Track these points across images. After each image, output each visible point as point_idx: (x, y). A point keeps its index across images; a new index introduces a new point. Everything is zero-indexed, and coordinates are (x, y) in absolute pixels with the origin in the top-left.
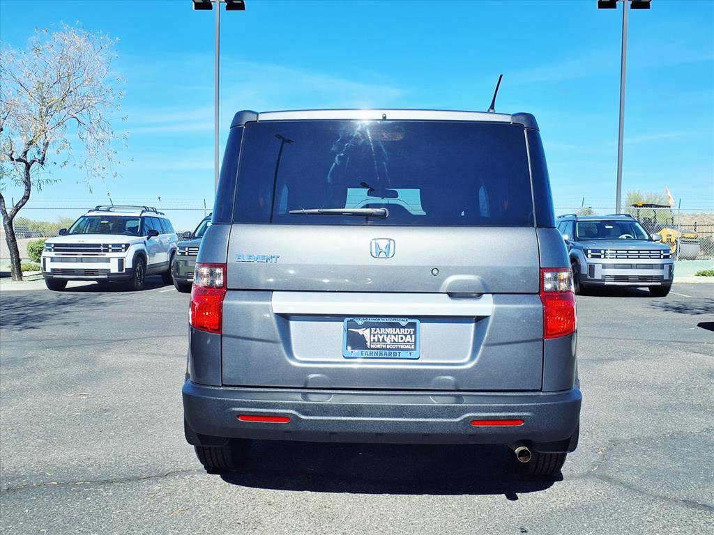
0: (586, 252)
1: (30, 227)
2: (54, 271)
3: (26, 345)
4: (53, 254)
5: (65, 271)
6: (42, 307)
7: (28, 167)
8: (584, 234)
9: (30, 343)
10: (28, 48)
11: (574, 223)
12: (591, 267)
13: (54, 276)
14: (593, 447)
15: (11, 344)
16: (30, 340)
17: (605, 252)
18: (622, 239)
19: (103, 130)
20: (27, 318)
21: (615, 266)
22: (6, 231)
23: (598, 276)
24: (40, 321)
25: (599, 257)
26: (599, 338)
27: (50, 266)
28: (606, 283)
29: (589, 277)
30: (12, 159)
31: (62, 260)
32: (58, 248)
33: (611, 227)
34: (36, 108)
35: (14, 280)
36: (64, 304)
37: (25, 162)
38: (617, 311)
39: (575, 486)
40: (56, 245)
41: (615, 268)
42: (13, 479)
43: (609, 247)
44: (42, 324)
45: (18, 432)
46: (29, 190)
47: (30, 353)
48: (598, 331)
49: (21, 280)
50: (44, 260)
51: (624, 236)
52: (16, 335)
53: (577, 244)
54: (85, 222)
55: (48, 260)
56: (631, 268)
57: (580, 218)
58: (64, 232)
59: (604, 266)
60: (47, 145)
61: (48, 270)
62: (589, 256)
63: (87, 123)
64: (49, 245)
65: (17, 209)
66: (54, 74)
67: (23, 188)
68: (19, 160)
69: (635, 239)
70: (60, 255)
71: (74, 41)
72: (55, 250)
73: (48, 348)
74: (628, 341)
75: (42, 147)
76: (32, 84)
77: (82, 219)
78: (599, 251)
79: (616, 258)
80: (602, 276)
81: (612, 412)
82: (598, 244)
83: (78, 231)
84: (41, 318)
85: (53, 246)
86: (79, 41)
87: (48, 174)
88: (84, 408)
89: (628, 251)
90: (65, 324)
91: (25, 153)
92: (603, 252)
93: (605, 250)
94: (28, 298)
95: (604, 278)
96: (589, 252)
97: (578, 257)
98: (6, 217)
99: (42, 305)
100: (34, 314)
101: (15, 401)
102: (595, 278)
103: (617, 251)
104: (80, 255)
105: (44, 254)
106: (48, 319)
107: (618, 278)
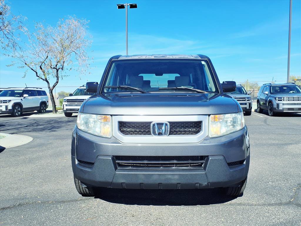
0: (275, 98)
1: (65, 94)
2: (67, 110)
3: (50, 138)
4: (66, 103)
5: (71, 110)
6: (61, 123)
7: (57, 71)
8: (274, 91)
9: (51, 137)
10: (57, 26)
11: (270, 87)
12: (278, 105)
13: (67, 112)
14: (289, 187)
15: (44, 137)
16: (52, 136)
17: (284, 99)
18: (290, 93)
19: (85, 56)
20: (54, 127)
21: (288, 104)
22: (50, 95)
23: (281, 108)
24: (58, 129)
25: (281, 100)
26: (284, 134)
27: (66, 108)
28: (284, 111)
29: (277, 109)
30: (51, 68)
31: (70, 105)
32: (68, 101)
33: (286, 88)
34: (60, 49)
35: (54, 113)
36: (70, 122)
37: (56, 69)
38: (289, 123)
39: (284, 209)
40: (67, 100)
41: (288, 105)
42: (23, 199)
43: (285, 96)
44: (59, 129)
45: (34, 176)
46: (58, 79)
47: (50, 141)
48: (283, 131)
49: (56, 113)
50: (63, 105)
51: (291, 92)
52: (48, 134)
53: (272, 95)
54: (79, 91)
55: (65, 105)
56: (295, 105)
57: (272, 85)
58: (71, 95)
59: (283, 104)
60: (64, 62)
61: (65, 109)
62: (277, 100)
63: (79, 54)
64: (65, 100)
65: (54, 86)
66: (66, 36)
67: (56, 78)
68: (54, 68)
69: (296, 93)
70: (69, 103)
71: (73, 22)
72: (67, 102)
73: (58, 139)
74: (297, 136)
75: (62, 63)
76: (58, 39)
77: (77, 90)
78: (281, 98)
79: (289, 101)
80: (283, 108)
81: (296, 169)
82: (281, 95)
83: (76, 94)
84: (58, 127)
85: (66, 100)
86: (76, 23)
87: (65, 73)
88: (63, 165)
89: (294, 98)
90: (67, 129)
91: (56, 65)
92: (283, 98)
93: (284, 98)
94: (57, 120)
95: (283, 109)
96: (277, 98)
97: (272, 101)
98: (50, 90)
99: (61, 122)
100: (57, 126)
101: (37, 162)
102: (280, 109)
103: (289, 98)
104: (76, 103)
105: (63, 103)
106: (61, 127)
107: (289, 109)
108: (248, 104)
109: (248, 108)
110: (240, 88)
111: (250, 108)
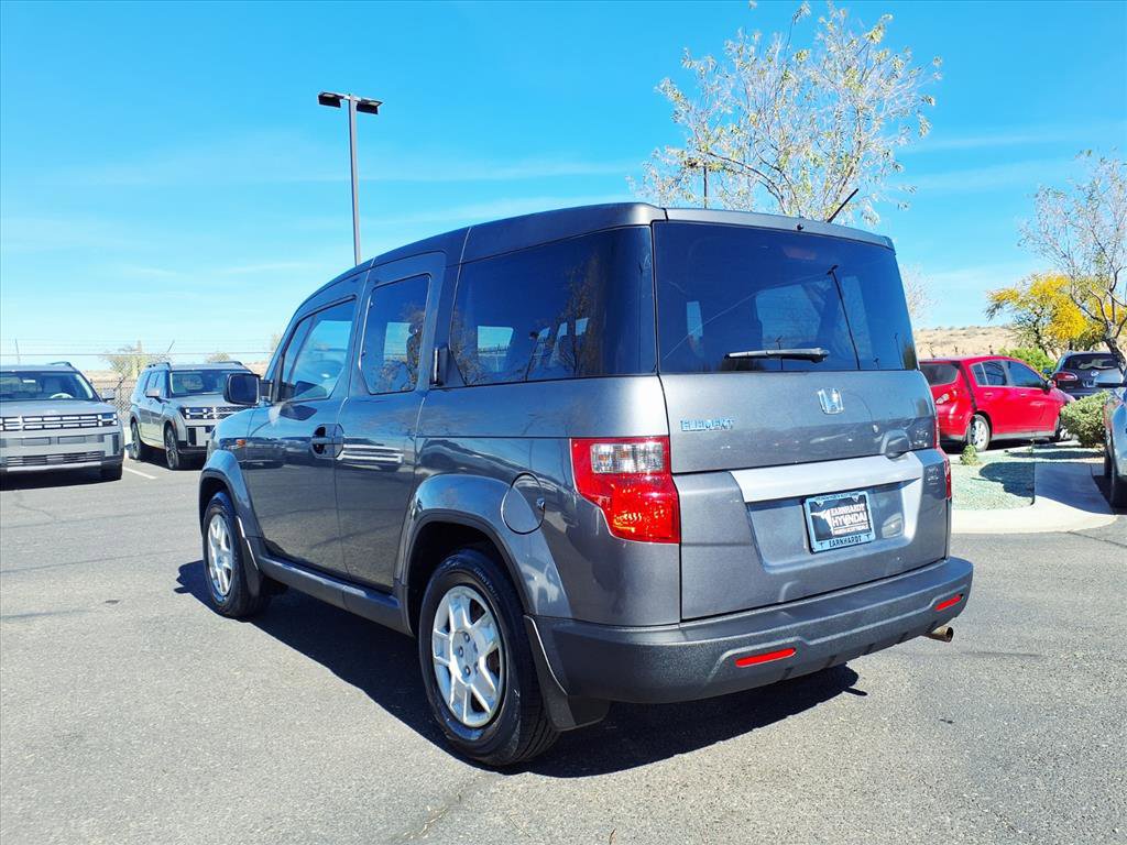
108: (109, 439)
109: (109, 453)
110: (67, 378)
111: (119, 453)
